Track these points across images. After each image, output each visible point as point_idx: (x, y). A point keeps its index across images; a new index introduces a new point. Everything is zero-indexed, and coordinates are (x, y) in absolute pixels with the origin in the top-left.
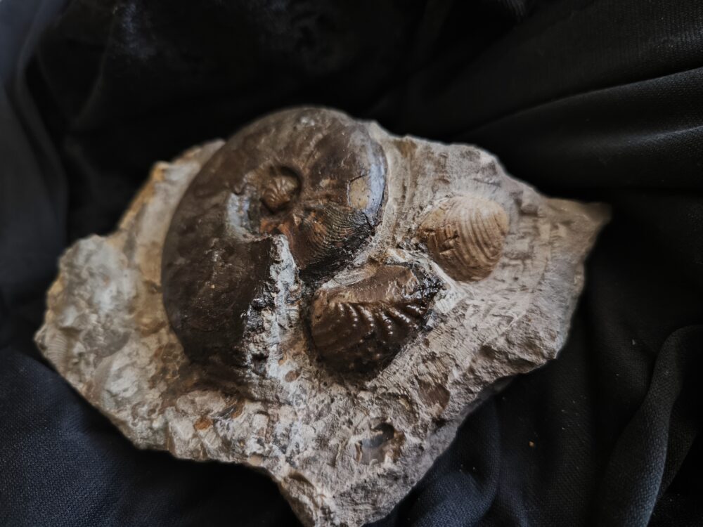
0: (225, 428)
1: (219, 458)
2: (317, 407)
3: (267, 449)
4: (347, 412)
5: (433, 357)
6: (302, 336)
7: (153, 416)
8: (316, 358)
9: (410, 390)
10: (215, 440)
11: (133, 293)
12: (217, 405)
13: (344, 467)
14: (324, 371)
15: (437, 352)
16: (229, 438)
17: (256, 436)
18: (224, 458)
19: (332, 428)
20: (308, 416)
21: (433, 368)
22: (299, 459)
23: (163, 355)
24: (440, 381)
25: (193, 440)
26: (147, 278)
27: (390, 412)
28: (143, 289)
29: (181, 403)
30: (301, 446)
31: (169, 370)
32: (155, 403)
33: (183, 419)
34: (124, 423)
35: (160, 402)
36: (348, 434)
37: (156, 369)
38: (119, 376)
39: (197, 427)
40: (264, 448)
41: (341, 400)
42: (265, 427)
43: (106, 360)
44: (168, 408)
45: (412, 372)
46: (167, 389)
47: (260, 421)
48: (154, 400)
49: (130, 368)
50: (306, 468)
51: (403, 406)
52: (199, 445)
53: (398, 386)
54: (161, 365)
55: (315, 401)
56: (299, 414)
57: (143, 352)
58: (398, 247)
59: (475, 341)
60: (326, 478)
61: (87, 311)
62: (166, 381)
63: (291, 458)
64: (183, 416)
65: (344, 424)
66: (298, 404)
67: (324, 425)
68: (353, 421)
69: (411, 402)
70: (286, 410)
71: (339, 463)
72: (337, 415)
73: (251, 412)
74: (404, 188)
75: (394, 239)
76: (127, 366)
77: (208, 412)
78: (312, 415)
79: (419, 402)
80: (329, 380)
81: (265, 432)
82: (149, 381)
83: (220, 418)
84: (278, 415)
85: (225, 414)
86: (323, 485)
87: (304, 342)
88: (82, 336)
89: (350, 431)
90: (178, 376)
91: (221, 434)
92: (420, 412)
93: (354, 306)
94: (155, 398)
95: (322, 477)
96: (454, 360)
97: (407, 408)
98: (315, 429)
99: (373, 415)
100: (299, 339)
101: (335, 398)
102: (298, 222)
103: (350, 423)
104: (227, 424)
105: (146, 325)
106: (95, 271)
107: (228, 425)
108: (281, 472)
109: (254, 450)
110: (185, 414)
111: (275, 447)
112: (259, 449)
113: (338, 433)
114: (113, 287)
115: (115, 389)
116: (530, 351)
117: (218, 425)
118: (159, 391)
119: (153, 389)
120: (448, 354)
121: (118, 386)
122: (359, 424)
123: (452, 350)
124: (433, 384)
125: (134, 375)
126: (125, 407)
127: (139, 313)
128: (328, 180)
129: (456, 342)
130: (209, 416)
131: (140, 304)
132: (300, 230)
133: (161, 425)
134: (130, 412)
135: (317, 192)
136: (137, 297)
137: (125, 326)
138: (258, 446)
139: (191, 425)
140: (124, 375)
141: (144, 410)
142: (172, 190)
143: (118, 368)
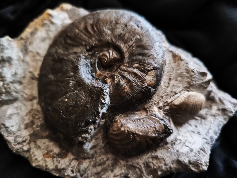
0: (58, 162)
1: (52, 173)
2: (100, 161)
4: (112, 166)
5: (156, 158)
6: (102, 131)
7: (24, 144)
8: (106, 142)
9: (142, 167)
10: (52, 165)
11: (23, 75)
12: (56, 150)
14: (107, 147)
15: (159, 156)
16: (59, 167)
17: (71, 169)
19: (104, 170)
20: (95, 163)
21: (155, 161)
23: (33, 114)
24: (156, 168)
25: (42, 161)
26: (31, 70)
27: (131, 172)
28: (28, 75)
29: (39, 142)
30: (90, 175)
31: (35, 123)
32: (26, 138)
33: (39, 149)
34: (10, 142)
35: (29, 139)
37: (29, 119)
38: (10, 117)
39: (44, 156)
40: (74, 174)
41: (111, 160)
42: (76, 165)
43: (4, 107)
44: (32, 142)
45: (145, 160)
46: (33, 133)
48: (26, 136)
51: (137, 172)
52: (44, 165)
53: (138, 164)
54: (31, 118)
55: (100, 158)
56: (92, 162)
57: (23, 108)
58: (159, 108)
59: (175, 156)
62: (33, 128)
65: (109, 170)
66: (92, 159)
67: (101, 168)
69: (141, 171)
70: (87, 161)
72: (108, 166)
73: (71, 159)
74: (170, 79)
75: (158, 103)
76: (15, 114)
77: (51, 151)
78: (97, 164)
79: (145, 172)
80: (108, 151)
81: (75, 167)
83: (56, 156)
84: (83, 162)
85: (59, 155)
87: (102, 134)
89: (112, 175)
90: (39, 128)
91: (56, 164)
92: (144, 176)
93: (133, 134)
96: (165, 161)
97: (139, 173)
99: (123, 171)
100: (101, 132)
101: (109, 159)
102: (117, 81)
103: (113, 171)
104: (59, 160)
105: (26, 94)
106: (5, 58)
107: (60, 161)
109: (69, 174)
110: (40, 147)
111: (78, 174)
112: (72, 174)
113: (107, 174)
114: (13, 70)
115: (7, 124)
116: (196, 167)
117: (55, 159)
118: (29, 132)
119: (26, 130)
120: (163, 159)
121: (9, 123)
122: (116, 173)
123: (165, 157)
124: (153, 167)
125: (18, 120)
126: (11, 135)
127: (24, 87)
128: (137, 65)
129: (168, 154)
130: (51, 154)
131: (25, 81)
132: (117, 86)
133: (28, 149)
134: (13, 138)
135: (130, 69)
136: (24, 77)
137: (16, 92)
138: (71, 172)
139: (42, 154)
140: (13, 118)
141: (20, 140)
142: (53, 28)
143: (10, 114)
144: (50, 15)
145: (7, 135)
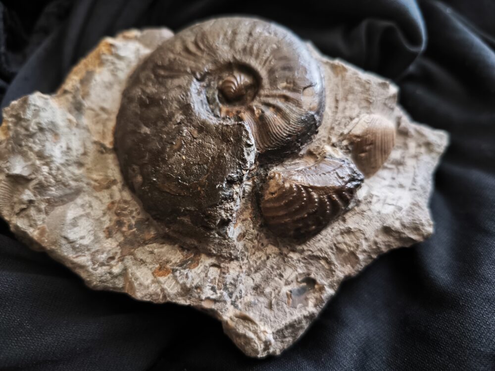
0: (184, 276)
1: (177, 301)
2: (256, 262)
3: (219, 295)
4: (279, 268)
5: (349, 231)
6: (249, 206)
7: (113, 262)
8: (259, 224)
9: (330, 254)
10: (174, 286)
11: (82, 151)
12: (175, 256)
13: (278, 309)
14: (262, 235)
15: (352, 227)
16: (188, 286)
17: (210, 284)
18: (182, 301)
19: (266, 279)
20: (249, 269)
21: (347, 239)
22: (241, 302)
23: (117, 210)
24: (352, 249)
25: (153, 285)
26: (95, 138)
27: (313, 269)
28: (92, 148)
29: (140, 253)
30: (243, 292)
31: (125, 223)
32: (114, 251)
33: (142, 266)
34: (82, 267)
35: (119, 251)
36: (280, 284)
37: (110, 220)
38: (74, 223)
39: (156, 274)
40: (216, 293)
41: (274, 258)
42: (218, 277)
43: (59, 210)
44: (127, 257)
45: (332, 241)
46: (124, 240)
47: (214, 272)
48: (113, 249)
49: (84, 218)
50: (249, 310)
51: (323, 266)
52: (159, 290)
53: (321, 250)
54: (115, 218)
55: (254, 258)
56: (243, 267)
57: (96, 204)
58: (333, 145)
59: (378, 222)
60: (267, 318)
61: (38, 162)
62: (123, 233)
63: (235, 301)
64: (142, 264)
65: (276, 276)
66: (243, 260)
67: (260, 276)
68: (283, 274)
69: (329, 263)
70: (234, 264)
71: (275, 307)
72: (271, 269)
73: (207, 265)
74: (337, 101)
75: (329, 139)
76: (82, 216)
77: (168, 262)
78: (252, 269)
79: (336, 263)
80: (265, 241)
81: (217, 281)
82: (104, 231)
83: (179, 268)
84: (228, 268)
85: (183, 264)
86: (265, 324)
87: (250, 211)
88: (32, 184)
89: (282, 282)
90: (134, 230)
91: (181, 282)
92: (336, 270)
93: (305, 188)
94: (113, 247)
95: (264, 318)
96: (364, 234)
97: (327, 267)
98: (253, 279)
99: (300, 271)
100: (247, 208)
101: (270, 256)
102: (258, 114)
103: (281, 276)
104: (185, 273)
105: (96, 181)
106: (44, 126)
107: (187, 274)
108: (228, 314)
109: (209, 295)
110: (143, 262)
111: (225, 293)
112: (213, 295)
113: (273, 283)
114: (63, 143)
115: (72, 236)
116: (415, 232)
117: (177, 274)
118: (117, 241)
119: (110, 239)
120: (360, 230)
121: (75, 233)
122: (289, 277)
123: (362, 227)
124: (347, 251)
125: (89, 225)
126: (84, 253)
127: (88, 169)
128: (284, 84)
129: (365, 221)
130: (168, 266)
131: (89, 160)
132: (260, 121)
133: (121, 271)
134: (89, 258)
135: (275, 92)
136: (85, 154)
137: (76, 180)
138: (212, 292)
139: (150, 273)
140: (79, 224)
141: (103, 257)
142: (121, 65)
143: (73, 217)
144: (111, 45)
145: (74, 256)
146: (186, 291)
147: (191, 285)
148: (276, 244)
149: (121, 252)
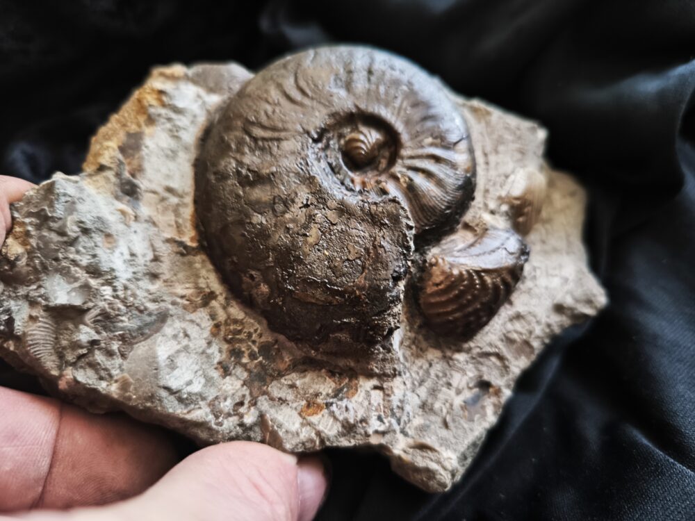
0: (344, 409)
1: (339, 444)
2: (418, 373)
3: (387, 424)
4: (445, 375)
5: (518, 317)
7: (242, 410)
8: (417, 324)
9: (501, 347)
10: (332, 425)
11: (150, 256)
12: (326, 387)
13: (456, 427)
14: (420, 337)
15: (520, 311)
16: (352, 421)
17: (376, 413)
18: (344, 443)
19: (433, 392)
20: (413, 384)
21: (518, 326)
22: (409, 428)
23: (226, 335)
24: (524, 337)
25: (304, 430)
26: (170, 234)
27: (484, 369)
28: (165, 250)
29: (276, 389)
30: (411, 414)
31: (243, 352)
32: (240, 394)
33: (283, 406)
35: (247, 393)
36: (449, 395)
37: (220, 351)
38: (172, 365)
39: (304, 414)
40: (384, 423)
41: (437, 363)
42: (381, 402)
43: (141, 349)
44: (260, 398)
45: (501, 330)
46: (250, 376)
47: (377, 396)
48: (237, 391)
49: (183, 354)
50: (424, 436)
51: (494, 364)
52: (313, 435)
53: (491, 345)
54: (225, 346)
55: (415, 368)
56: (407, 382)
57: (193, 331)
58: (493, 212)
59: (547, 300)
60: (447, 441)
61: (93, 283)
62: (244, 366)
63: (404, 428)
64: (281, 404)
65: (442, 386)
66: (405, 373)
67: (425, 390)
68: (451, 382)
69: (500, 357)
70: (398, 380)
71: (451, 424)
72: (436, 379)
73: (369, 389)
74: (486, 155)
75: (486, 205)
76: (178, 352)
77: (317, 395)
78: (416, 383)
79: (509, 357)
80: (424, 345)
81: (382, 407)
82: (216, 369)
83: (335, 400)
84: (392, 387)
85: (337, 394)
86: (446, 449)
88: (88, 318)
89: (452, 392)
90: (261, 359)
91: (341, 418)
92: (510, 366)
93: (478, 272)
94: (237, 388)
95: (444, 442)
96: (535, 317)
97: (498, 363)
98: (418, 396)
99: (471, 374)
101: (432, 362)
102: (405, 182)
103: (449, 385)
104: (344, 405)
106: (89, 225)
107: (346, 406)
108: (399, 447)
109: (376, 428)
110: (282, 401)
111: (393, 421)
112: (380, 426)
113: (441, 396)
114: (123, 248)
115: (174, 385)
116: (587, 306)
117: (334, 408)
118: (238, 378)
119: (228, 377)
120: (530, 313)
121: (176, 379)
122: (459, 384)
123: (532, 309)
124: (518, 340)
125: (193, 363)
126: (198, 404)
127: (165, 281)
128: (430, 140)
129: (534, 301)
130: (320, 400)
131: (164, 268)
132: (410, 191)
133: (256, 419)
134: (208, 410)
135: (420, 152)
136: (156, 259)
137: (154, 301)
138: (378, 423)
139: (295, 414)
140: (178, 365)
141: (227, 405)
142: (182, 121)
143: (166, 356)
144: (161, 92)
145: (185, 411)
146: (349, 428)
147: (355, 420)
148: (437, 346)
149: (251, 394)
